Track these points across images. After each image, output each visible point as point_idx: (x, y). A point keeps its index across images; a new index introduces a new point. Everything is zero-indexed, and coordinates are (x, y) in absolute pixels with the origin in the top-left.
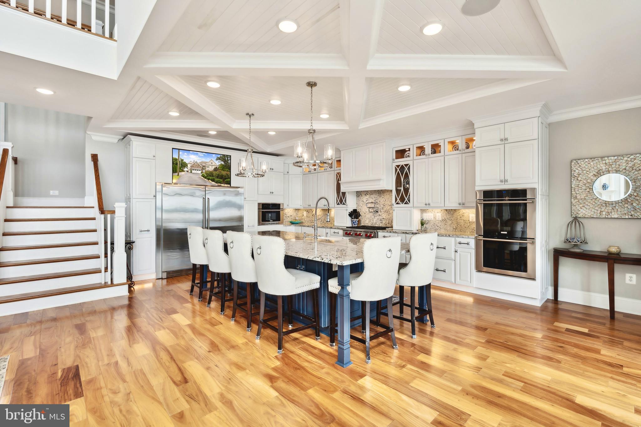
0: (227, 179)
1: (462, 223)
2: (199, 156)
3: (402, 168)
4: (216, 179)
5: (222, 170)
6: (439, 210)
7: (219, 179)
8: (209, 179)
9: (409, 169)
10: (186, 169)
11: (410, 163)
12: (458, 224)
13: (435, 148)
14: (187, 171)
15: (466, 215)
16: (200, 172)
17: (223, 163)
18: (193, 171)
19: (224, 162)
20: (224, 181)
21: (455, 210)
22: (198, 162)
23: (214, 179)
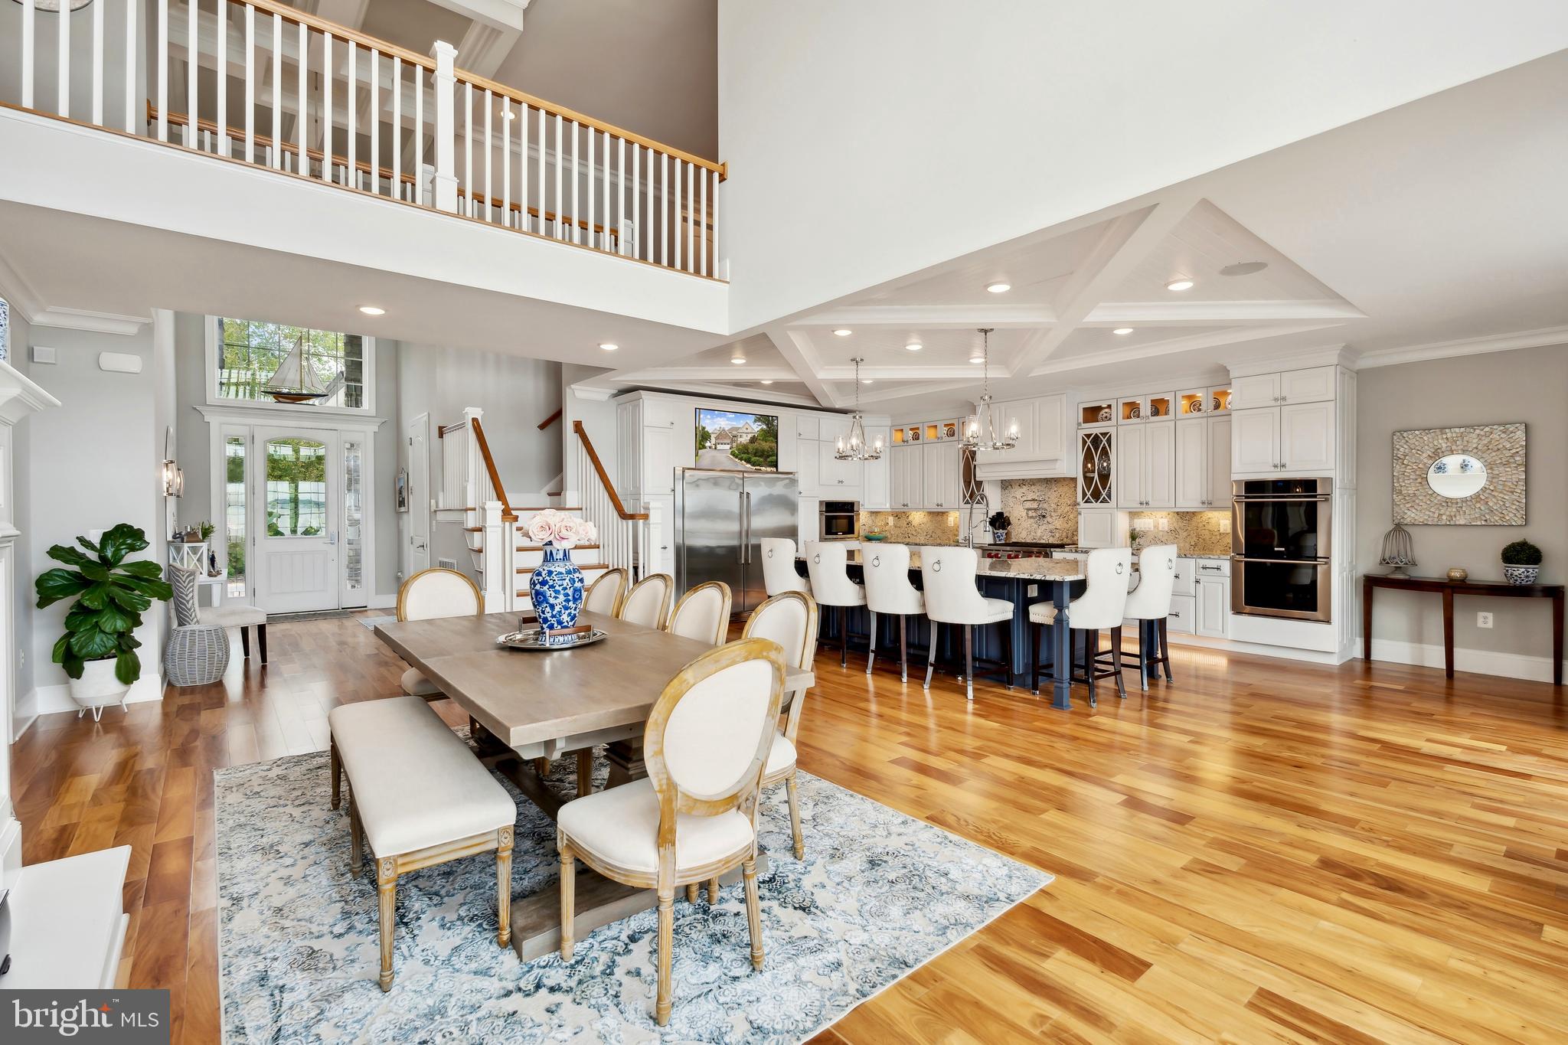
0: (771, 456)
1: (1207, 537)
2: (728, 419)
3: (1096, 440)
4: (754, 459)
5: (763, 440)
6: (1164, 513)
7: (757, 458)
8: (741, 459)
9: (1109, 441)
10: (708, 444)
11: (1113, 431)
12: (1198, 536)
13: (1159, 407)
14: (710, 447)
15: (1213, 521)
16: (728, 447)
17: (765, 427)
18: (719, 447)
19: (767, 425)
20: (765, 460)
21: (1194, 513)
22: (727, 429)
23: (750, 458)
